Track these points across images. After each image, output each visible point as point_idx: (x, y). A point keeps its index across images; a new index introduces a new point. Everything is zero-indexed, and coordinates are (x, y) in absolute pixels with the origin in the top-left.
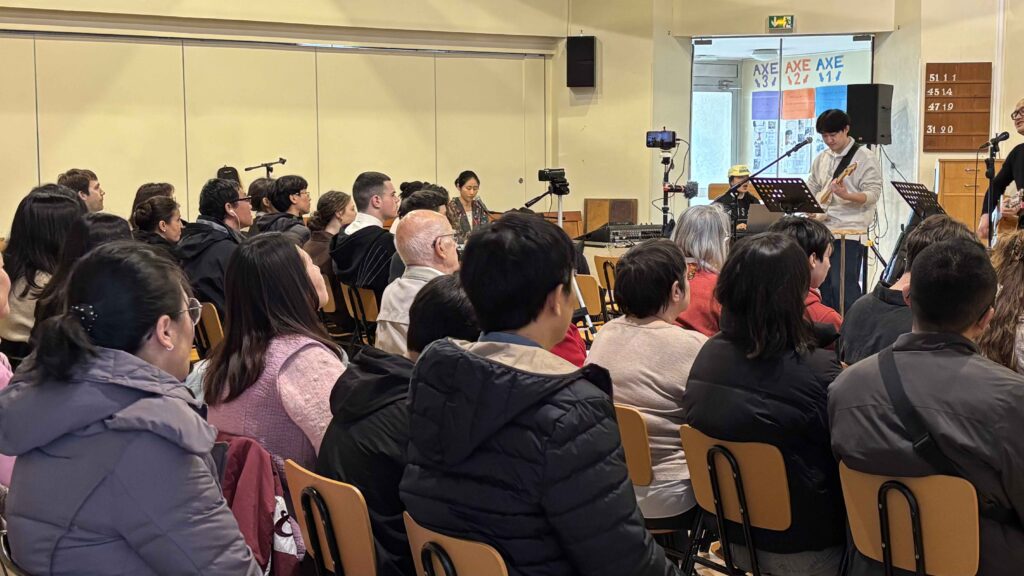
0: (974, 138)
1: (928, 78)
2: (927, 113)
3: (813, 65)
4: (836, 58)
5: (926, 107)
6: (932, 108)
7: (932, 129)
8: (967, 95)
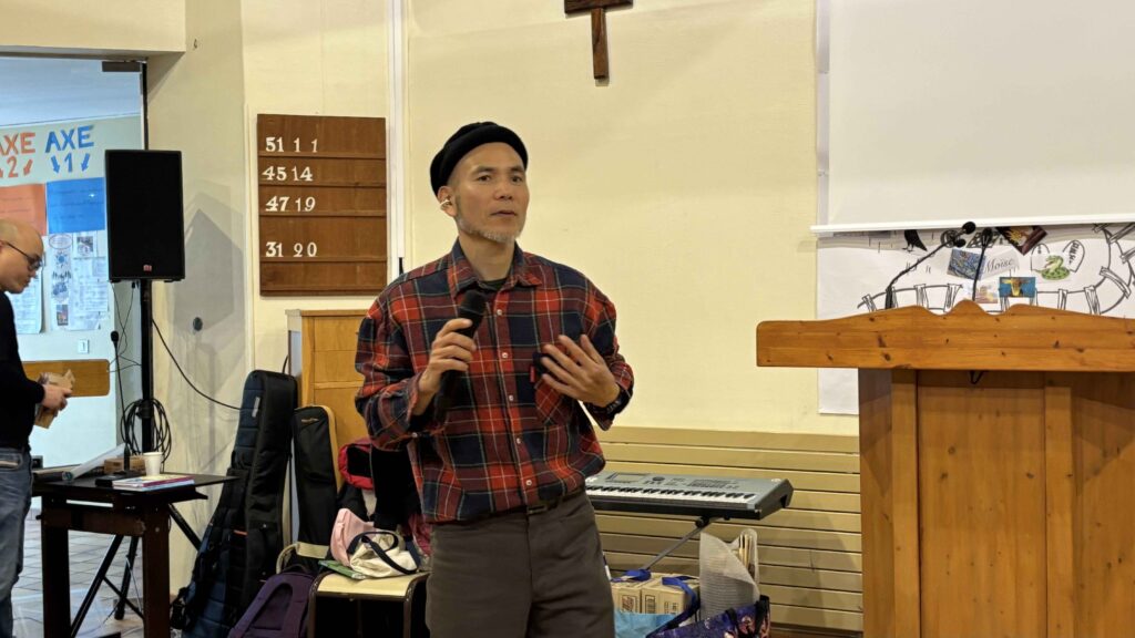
0: (358, 268)
1: (261, 145)
2: (265, 218)
3: (39, 143)
4: (80, 130)
5: (262, 204)
6: (273, 206)
7: (275, 250)
8: (342, 181)
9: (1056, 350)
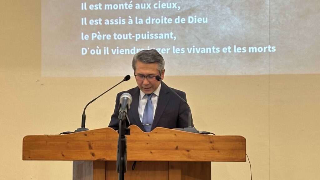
9: (177, 151)
